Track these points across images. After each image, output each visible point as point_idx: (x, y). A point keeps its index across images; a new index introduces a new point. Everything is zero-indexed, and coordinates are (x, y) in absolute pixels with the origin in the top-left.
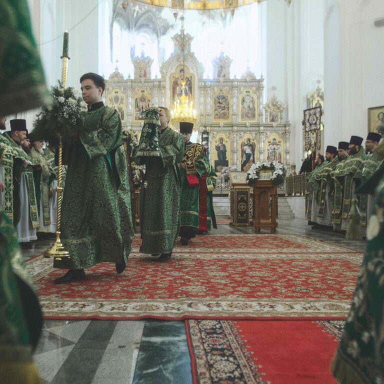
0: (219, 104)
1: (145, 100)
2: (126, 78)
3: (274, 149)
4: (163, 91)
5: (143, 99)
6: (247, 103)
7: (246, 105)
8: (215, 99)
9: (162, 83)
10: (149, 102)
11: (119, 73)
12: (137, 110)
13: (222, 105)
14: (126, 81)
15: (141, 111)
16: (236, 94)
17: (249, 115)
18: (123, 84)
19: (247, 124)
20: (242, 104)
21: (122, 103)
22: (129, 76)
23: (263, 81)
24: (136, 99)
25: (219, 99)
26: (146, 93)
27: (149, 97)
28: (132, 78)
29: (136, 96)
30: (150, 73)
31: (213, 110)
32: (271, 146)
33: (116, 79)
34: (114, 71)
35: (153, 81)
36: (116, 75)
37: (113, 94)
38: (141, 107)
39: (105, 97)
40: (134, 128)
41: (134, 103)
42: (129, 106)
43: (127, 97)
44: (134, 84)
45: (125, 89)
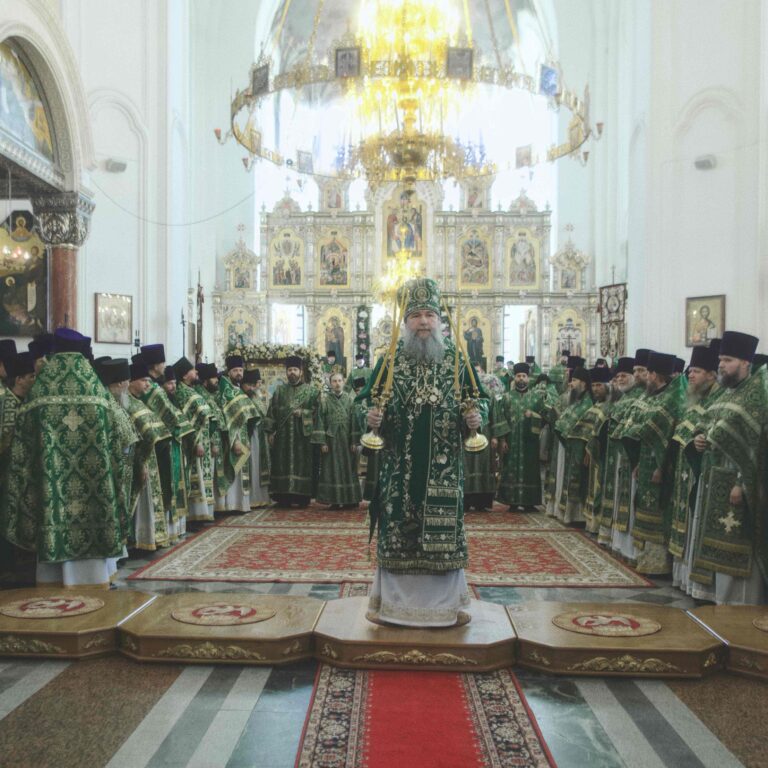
0: (470, 257)
1: (338, 248)
2: (304, 209)
3: (569, 337)
4: (370, 233)
5: (334, 247)
6: (520, 253)
7: (518, 259)
8: (463, 248)
9: (368, 219)
10: (345, 253)
11: (292, 200)
12: (324, 266)
13: (476, 259)
14: (306, 215)
15: (331, 268)
16: (501, 238)
17: (525, 276)
18: (299, 220)
19: (521, 293)
20: (513, 256)
21: (296, 253)
22: (310, 207)
23: (549, 215)
24: (322, 247)
25: (471, 247)
26: (339, 237)
27: (346, 243)
28: (316, 209)
29: (322, 242)
30: (347, 201)
31: (460, 267)
32: (563, 332)
33: (286, 211)
34: (280, 197)
35: (353, 216)
36: (287, 203)
37: (281, 239)
38: (331, 261)
39: (266, 243)
40: (317, 300)
41: (318, 255)
42: (309, 261)
43: (306, 243)
44: (318, 220)
45: (302, 229)
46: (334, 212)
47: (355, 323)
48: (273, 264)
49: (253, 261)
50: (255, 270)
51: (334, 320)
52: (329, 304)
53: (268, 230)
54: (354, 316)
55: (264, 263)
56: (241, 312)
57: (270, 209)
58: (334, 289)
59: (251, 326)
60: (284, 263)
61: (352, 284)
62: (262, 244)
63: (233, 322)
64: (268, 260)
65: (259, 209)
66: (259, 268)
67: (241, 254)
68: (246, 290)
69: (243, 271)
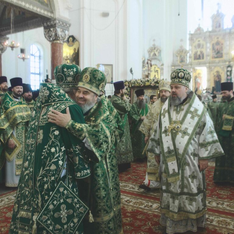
2: (205, 30)
5: (218, 43)
9: (232, 31)
10: (222, 45)
11: (200, 27)
12: (214, 51)
14: (206, 32)
15: (216, 52)
18: (204, 35)
21: (203, 48)
22: (208, 29)
24: (213, 44)
26: (220, 39)
27: (222, 41)
28: (210, 29)
29: (213, 42)
30: (223, 25)
33: (199, 32)
34: (196, 27)
35: (225, 30)
36: (199, 29)
37: (197, 43)
38: (216, 49)
39: (191, 45)
40: (210, 65)
41: (211, 47)
42: (208, 50)
43: (206, 43)
44: (211, 34)
45: (205, 38)
46: (218, 29)
47: (226, 73)
48: (194, 53)
49: (186, 52)
50: (187, 55)
51: (218, 72)
52: (215, 67)
53: (191, 39)
54: (225, 70)
55: (190, 52)
57: (192, 32)
58: (217, 60)
60: (197, 52)
61: (225, 57)
62: (190, 45)
64: (192, 51)
65: (188, 32)
66: (188, 55)
67: (181, 50)
68: (184, 63)
69: (182, 56)
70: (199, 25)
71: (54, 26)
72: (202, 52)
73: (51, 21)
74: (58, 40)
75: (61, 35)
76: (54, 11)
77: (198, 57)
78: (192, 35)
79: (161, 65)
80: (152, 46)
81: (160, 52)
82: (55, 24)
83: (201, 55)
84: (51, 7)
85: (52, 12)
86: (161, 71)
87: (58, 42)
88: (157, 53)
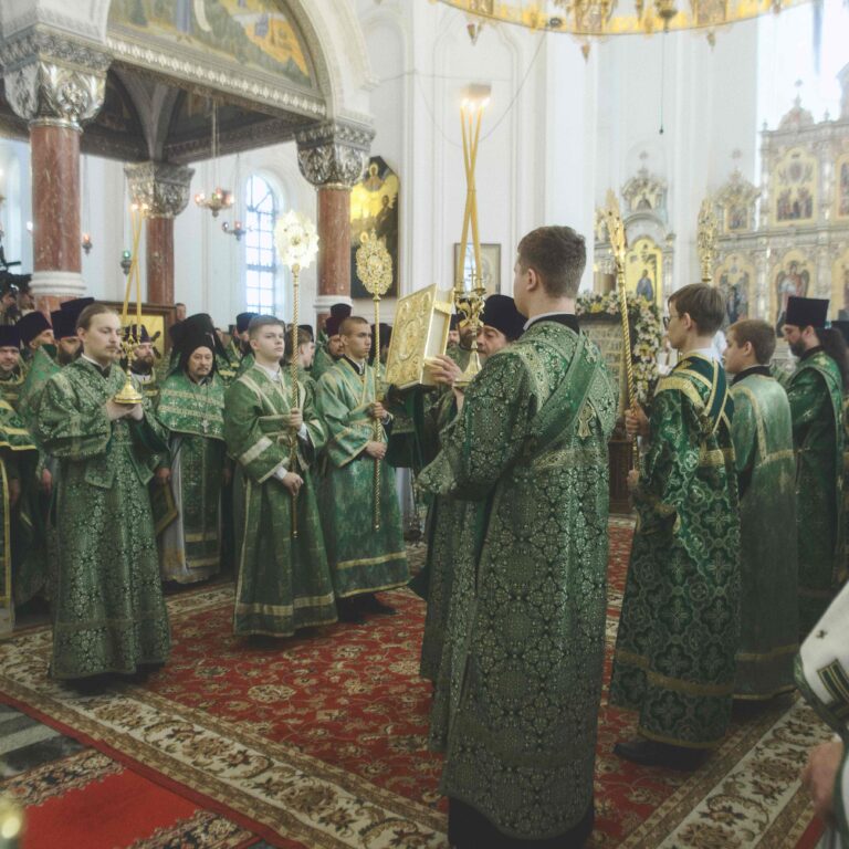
2: (818, 119)
11: (801, 110)
12: (845, 191)
14: (822, 126)
18: (812, 134)
21: (808, 177)
22: (827, 114)
24: (844, 166)
28: (835, 116)
29: (843, 160)
33: (794, 125)
34: (787, 107)
36: (797, 114)
37: (788, 161)
39: (767, 168)
40: (833, 235)
41: (837, 177)
42: (825, 185)
43: (821, 163)
44: (837, 131)
45: (815, 145)
48: (777, 196)
49: (752, 194)
50: (753, 204)
53: (769, 150)
56: (735, 259)
57: (774, 126)
59: (747, 275)
60: (790, 191)
62: (763, 171)
63: (726, 271)
64: (771, 191)
65: (760, 128)
66: (758, 202)
67: (735, 188)
68: (741, 231)
69: (739, 208)
70: (797, 101)
71: (327, 141)
72: (807, 192)
73: (320, 127)
74: (338, 180)
75: (347, 167)
76: (327, 99)
77: (792, 210)
78: (771, 134)
79: (665, 236)
80: (637, 176)
81: (662, 196)
82: (331, 136)
83: (802, 204)
84: (318, 85)
85: (322, 102)
86: (664, 258)
87: (339, 185)
88: (652, 199)
